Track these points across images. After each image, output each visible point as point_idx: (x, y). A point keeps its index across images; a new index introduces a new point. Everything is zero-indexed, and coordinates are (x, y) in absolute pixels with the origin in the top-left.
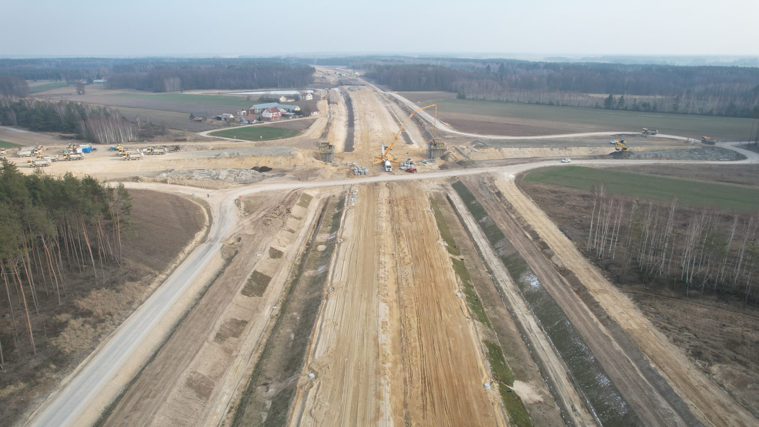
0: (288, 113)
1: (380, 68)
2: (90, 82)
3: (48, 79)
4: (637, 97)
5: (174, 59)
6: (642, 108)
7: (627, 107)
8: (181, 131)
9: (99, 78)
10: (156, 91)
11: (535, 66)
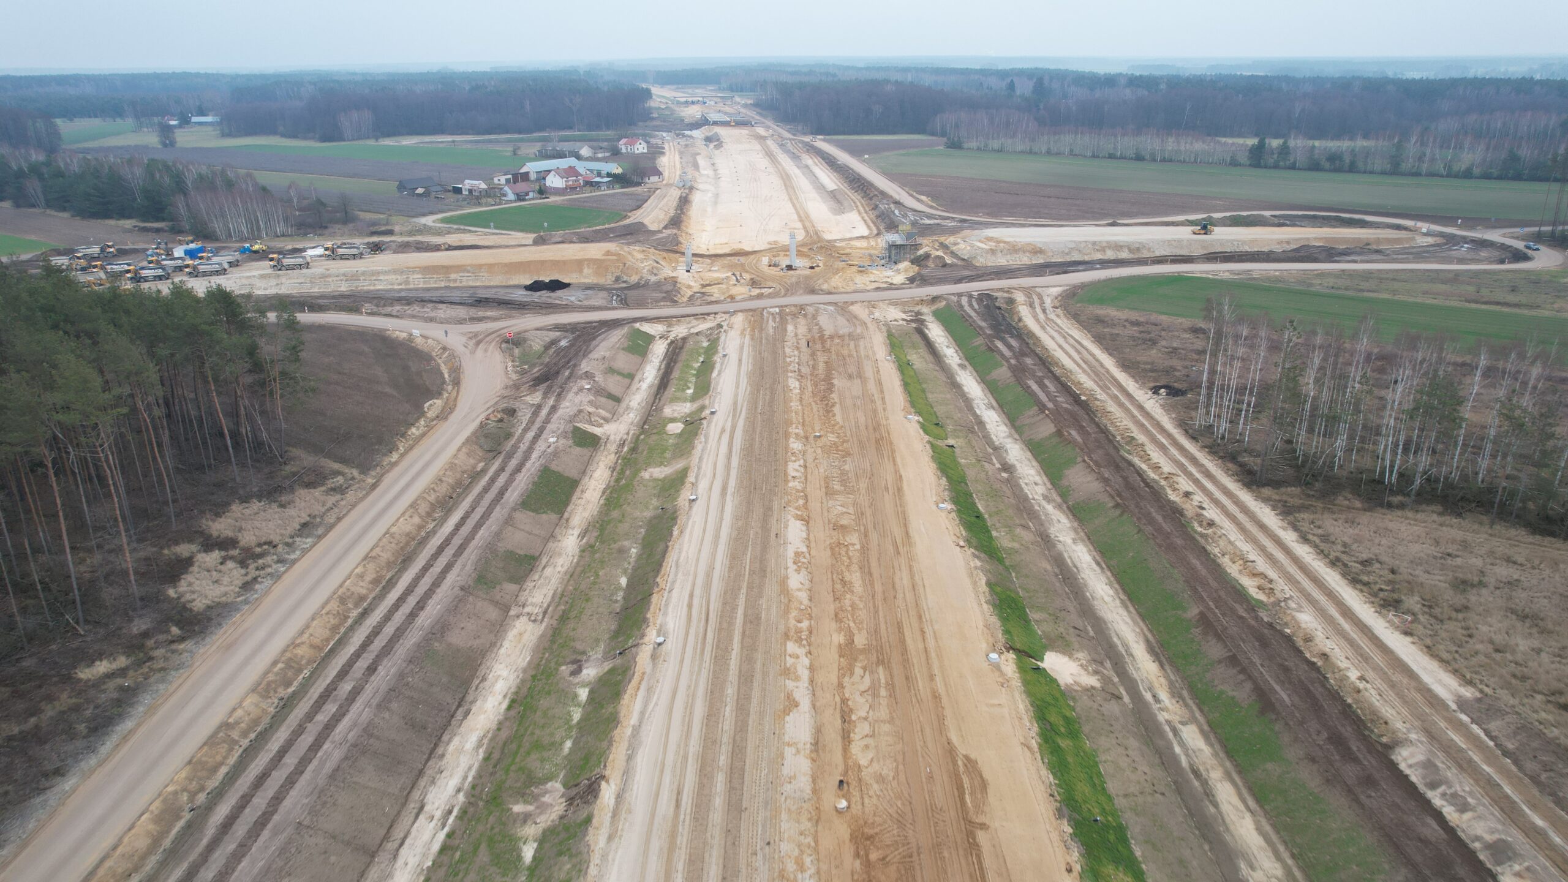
0: (598, 179)
1: (786, 90)
2: (185, 121)
3: (96, 117)
4: (1317, 143)
5: (355, 74)
6: (1327, 165)
7: (1295, 163)
8: (382, 216)
9: (202, 113)
10: (326, 138)
11: (1110, 81)
